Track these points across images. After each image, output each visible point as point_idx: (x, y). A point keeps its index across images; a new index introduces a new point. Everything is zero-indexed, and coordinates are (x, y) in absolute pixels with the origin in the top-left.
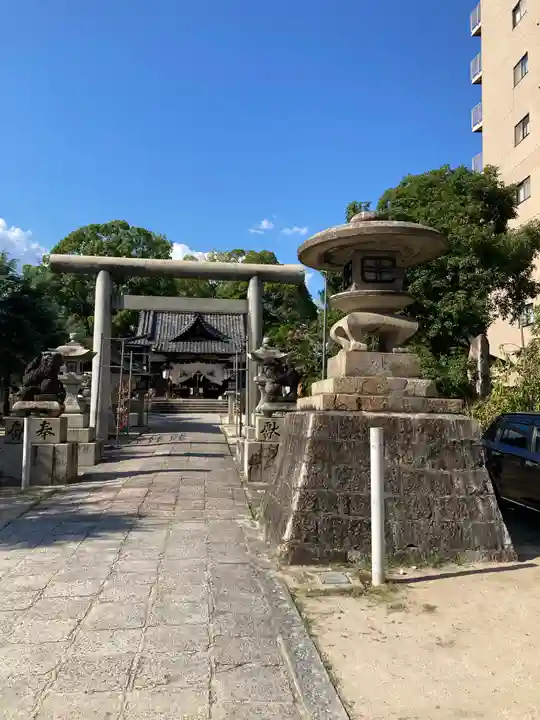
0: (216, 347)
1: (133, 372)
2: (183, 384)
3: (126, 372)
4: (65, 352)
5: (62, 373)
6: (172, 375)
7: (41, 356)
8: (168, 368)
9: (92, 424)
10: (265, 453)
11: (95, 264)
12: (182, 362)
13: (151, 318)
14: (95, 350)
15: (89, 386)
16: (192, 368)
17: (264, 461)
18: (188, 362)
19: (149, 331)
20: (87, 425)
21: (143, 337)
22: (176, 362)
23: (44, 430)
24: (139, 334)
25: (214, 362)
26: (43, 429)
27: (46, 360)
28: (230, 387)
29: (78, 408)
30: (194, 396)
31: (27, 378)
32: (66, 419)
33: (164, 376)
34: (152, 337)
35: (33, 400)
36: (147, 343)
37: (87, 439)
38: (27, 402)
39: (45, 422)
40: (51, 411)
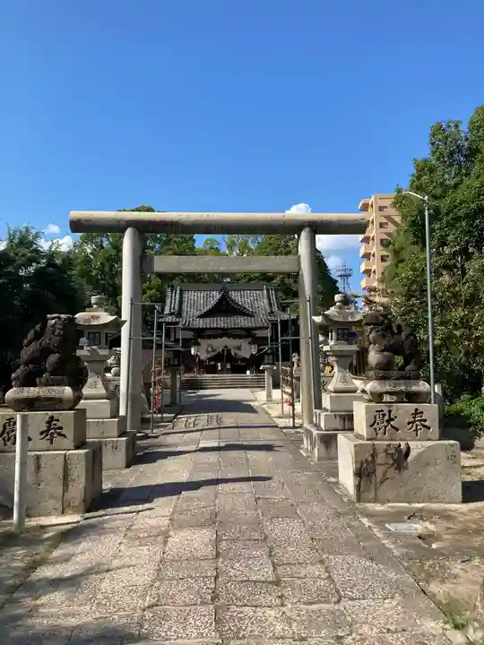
0: (243, 322)
1: (166, 347)
2: (210, 359)
3: (159, 346)
4: (85, 320)
5: (82, 348)
6: (200, 351)
7: (46, 320)
8: (198, 344)
9: (122, 412)
10: (381, 458)
11: (121, 220)
12: (209, 337)
13: (177, 296)
14: (123, 318)
15: (118, 364)
16: (220, 344)
17: (380, 471)
18: (215, 337)
19: (176, 308)
20: (115, 414)
21: (171, 314)
22: (203, 337)
23: (52, 430)
24: (167, 312)
25: (240, 337)
26: (49, 429)
27: (53, 326)
28: (266, 361)
29: (103, 391)
30: (222, 371)
31: (26, 353)
32: (84, 411)
33: (192, 352)
34: (179, 314)
35: (35, 386)
36: (174, 319)
37: (115, 433)
38: (26, 389)
39: (52, 418)
40: (60, 400)
